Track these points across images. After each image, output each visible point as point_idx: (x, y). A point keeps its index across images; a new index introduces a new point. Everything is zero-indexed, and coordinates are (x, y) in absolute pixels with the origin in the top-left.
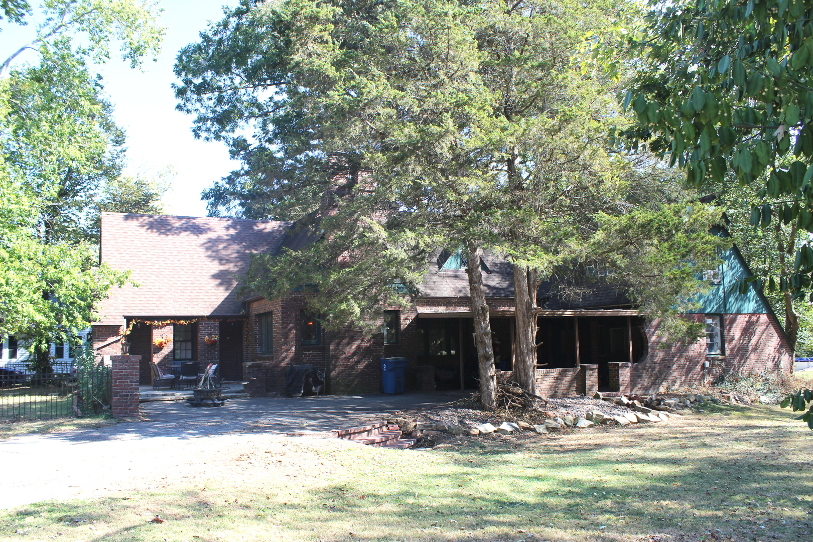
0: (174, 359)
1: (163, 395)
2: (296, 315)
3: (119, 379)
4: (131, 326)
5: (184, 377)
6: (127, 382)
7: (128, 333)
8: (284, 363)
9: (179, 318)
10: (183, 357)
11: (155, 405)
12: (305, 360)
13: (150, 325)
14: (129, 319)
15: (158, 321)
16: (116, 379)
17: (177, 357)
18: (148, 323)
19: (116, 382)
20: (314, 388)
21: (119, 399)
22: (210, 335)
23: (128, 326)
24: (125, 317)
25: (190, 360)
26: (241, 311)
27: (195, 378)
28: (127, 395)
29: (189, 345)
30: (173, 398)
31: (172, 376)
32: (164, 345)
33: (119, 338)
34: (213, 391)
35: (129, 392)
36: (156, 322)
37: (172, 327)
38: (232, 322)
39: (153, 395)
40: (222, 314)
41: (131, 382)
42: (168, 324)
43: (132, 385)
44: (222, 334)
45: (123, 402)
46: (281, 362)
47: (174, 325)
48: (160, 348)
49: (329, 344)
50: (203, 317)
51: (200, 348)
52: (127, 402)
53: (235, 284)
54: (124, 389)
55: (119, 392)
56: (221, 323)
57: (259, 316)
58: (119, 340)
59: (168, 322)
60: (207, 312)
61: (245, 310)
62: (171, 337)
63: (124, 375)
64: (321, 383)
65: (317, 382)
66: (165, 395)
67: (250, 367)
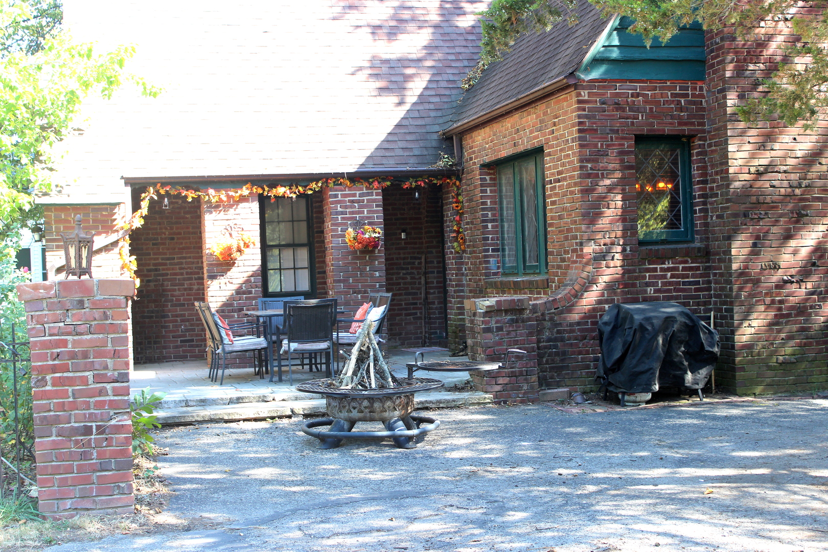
0: (266, 293)
1: (231, 401)
2: (621, 153)
3: (54, 369)
4: (145, 205)
5: (294, 346)
6: (85, 381)
7: (138, 223)
8: (590, 299)
9: (274, 181)
10: (288, 287)
11: (208, 439)
12: (650, 290)
13: (197, 200)
14: (138, 187)
15: (217, 190)
16: (42, 370)
17: (273, 286)
18: (191, 195)
19: (43, 382)
20: (689, 376)
21: (55, 446)
22: (358, 224)
23: (136, 207)
24: (128, 182)
25: (307, 295)
26: (438, 158)
27: (323, 345)
28: (87, 431)
29: (303, 255)
30: (264, 410)
31: (259, 342)
32: (236, 255)
33: (113, 237)
34: (389, 397)
35: (92, 417)
36: (211, 192)
37: (255, 206)
38: (418, 188)
39: (203, 403)
40: (390, 165)
41: (98, 379)
42: (243, 199)
43: (102, 392)
44: (389, 224)
45: (71, 456)
46: (578, 295)
47: (263, 201)
48: (226, 263)
49: (729, 238)
50: (337, 177)
51: (333, 259)
52: (85, 456)
53: (417, 86)
54: (74, 406)
55: (57, 420)
56: (386, 192)
57: (494, 167)
58: (115, 244)
59: (245, 191)
60: (350, 165)
61: (452, 155)
62: (254, 235)
63: (73, 355)
64: (709, 359)
65: (698, 358)
66: (239, 400)
67: (489, 312)
